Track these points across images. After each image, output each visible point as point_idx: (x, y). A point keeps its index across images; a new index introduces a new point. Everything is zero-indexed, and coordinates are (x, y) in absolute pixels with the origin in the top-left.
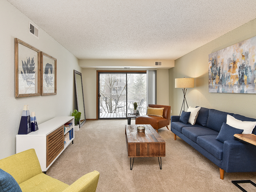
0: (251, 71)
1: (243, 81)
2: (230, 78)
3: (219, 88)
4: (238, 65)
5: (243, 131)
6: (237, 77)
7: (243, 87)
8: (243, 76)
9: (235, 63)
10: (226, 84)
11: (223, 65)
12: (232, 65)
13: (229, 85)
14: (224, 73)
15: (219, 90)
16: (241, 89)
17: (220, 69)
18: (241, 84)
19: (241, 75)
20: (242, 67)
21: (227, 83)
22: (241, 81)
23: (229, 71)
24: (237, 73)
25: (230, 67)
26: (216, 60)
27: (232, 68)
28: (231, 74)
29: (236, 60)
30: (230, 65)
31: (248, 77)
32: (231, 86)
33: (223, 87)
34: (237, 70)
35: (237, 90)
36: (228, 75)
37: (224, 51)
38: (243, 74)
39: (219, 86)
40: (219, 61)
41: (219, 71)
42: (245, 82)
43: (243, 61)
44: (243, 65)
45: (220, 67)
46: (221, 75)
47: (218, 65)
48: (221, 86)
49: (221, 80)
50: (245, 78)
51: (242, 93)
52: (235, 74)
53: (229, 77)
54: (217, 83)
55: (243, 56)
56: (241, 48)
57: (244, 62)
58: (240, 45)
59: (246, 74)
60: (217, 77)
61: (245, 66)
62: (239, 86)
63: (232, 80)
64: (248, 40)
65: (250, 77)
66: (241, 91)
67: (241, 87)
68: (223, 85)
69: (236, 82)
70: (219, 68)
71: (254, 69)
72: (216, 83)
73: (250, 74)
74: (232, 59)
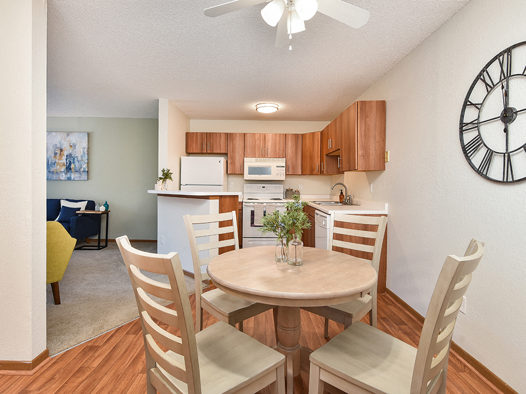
0: (78, 161)
1: (71, 169)
2: (56, 164)
4: (66, 153)
6: (64, 165)
8: (70, 164)
9: (61, 150)
10: (51, 171)
12: (58, 152)
13: (55, 172)
14: (49, 159)
16: (69, 176)
18: (68, 172)
19: (68, 163)
20: (69, 156)
21: (52, 169)
22: (68, 169)
23: (55, 157)
24: (65, 161)
25: (56, 154)
27: (58, 155)
28: (57, 161)
29: (63, 148)
30: (56, 152)
31: (75, 165)
32: (57, 173)
34: (64, 158)
35: (63, 177)
36: (53, 162)
38: (70, 162)
42: (72, 170)
43: (71, 151)
44: (71, 155)
50: (72, 166)
51: (69, 179)
52: (61, 162)
55: (71, 146)
56: (69, 138)
58: (68, 135)
59: (74, 163)
61: (73, 156)
62: (66, 174)
63: (58, 167)
64: (76, 133)
65: (77, 166)
67: (69, 174)
69: (63, 169)
71: (81, 159)
73: (77, 163)
74: (58, 146)
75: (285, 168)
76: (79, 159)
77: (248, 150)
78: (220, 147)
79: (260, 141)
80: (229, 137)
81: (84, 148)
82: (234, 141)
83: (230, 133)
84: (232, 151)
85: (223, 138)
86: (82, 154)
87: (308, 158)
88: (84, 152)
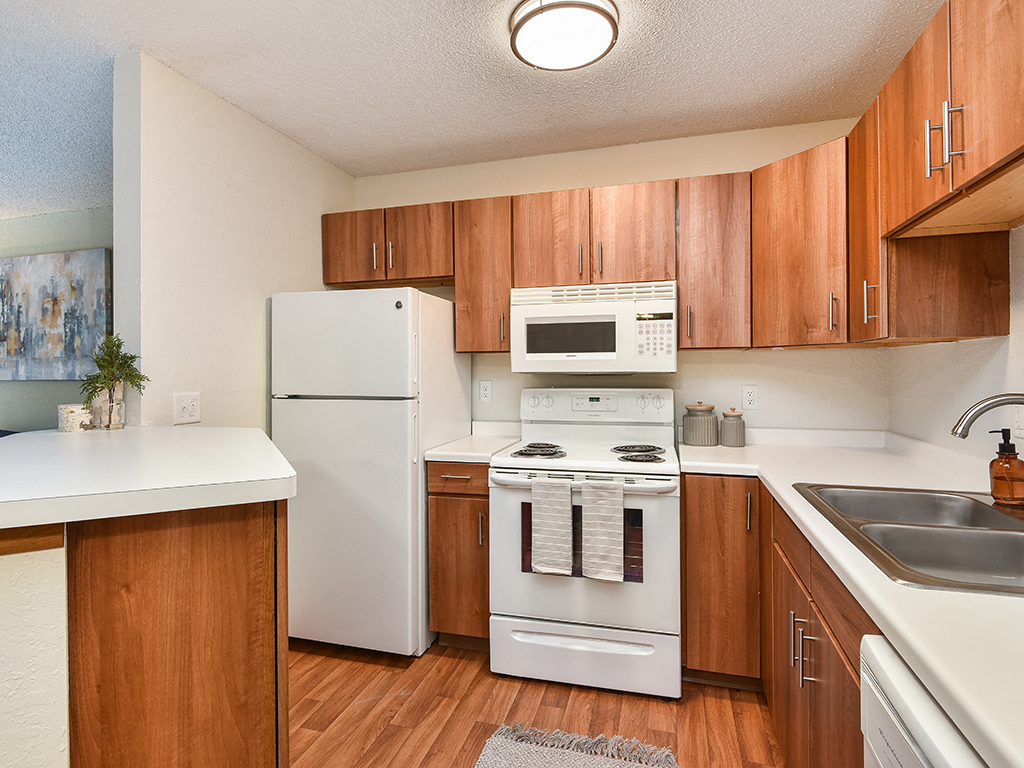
0: (88, 328)
1: (73, 351)
2: (45, 340)
3: (17, 366)
4: (64, 308)
6: (60, 340)
7: (73, 365)
8: (72, 337)
9: (55, 301)
10: (36, 356)
11: (28, 303)
12: (49, 306)
13: (43, 358)
14: (32, 325)
15: (17, 371)
16: (70, 369)
17: (19, 312)
18: (68, 357)
19: (69, 334)
20: (71, 315)
21: (39, 352)
22: (69, 349)
23: (43, 320)
24: (61, 330)
25: (44, 311)
26: (8, 282)
27: (49, 313)
28: (48, 330)
29: (58, 294)
30: (46, 305)
31: (82, 340)
32: (48, 361)
33: (27, 364)
34: (61, 320)
35: (60, 372)
36: (41, 332)
37: (30, 262)
38: (72, 331)
39: (17, 362)
40: (17, 289)
41: (19, 317)
42: (78, 353)
43: (73, 302)
44: (73, 311)
45: (20, 307)
46: (23, 330)
47: (15, 299)
48: (21, 360)
49: (23, 343)
50: (77, 342)
51: (72, 379)
52: (55, 331)
53: (42, 336)
54: (13, 352)
55: (73, 289)
56: (68, 267)
57: (76, 304)
58: (67, 259)
59: (79, 333)
60: (12, 333)
61: (78, 314)
62: (65, 363)
63: (50, 346)
64: (82, 253)
65: (86, 342)
66: (70, 374)
67: (69, 364)
68: (29, 358)
69: (59, 350)
70: (17, 308)
71: (93, 323)
72: (9, 353)
73: (85, 335)
74: (49, 291)
75: (673, 322)
76: (91, 321)
77: (528, 259)
78: (429, 255)
79: (571, 219)
80: (458, 214)
81: (99, 292)
82: (476, 230)
83: (461, 203)
84: (471, 267)
85: (438, 223)
86: (95, 307)
87: (780, 272)
88: (99, 301)
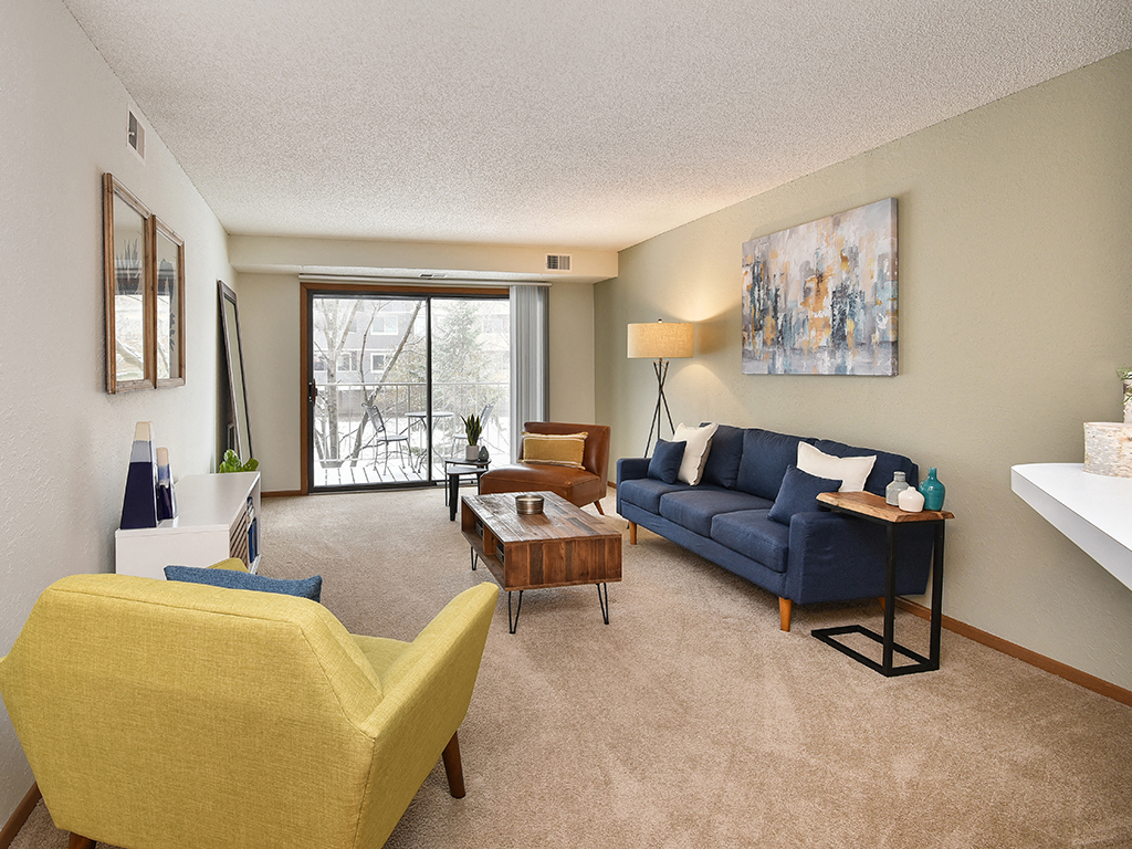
0: (864, 307)
1: (844, 338)
2: (807, 327)
3: (774, 359)
4: (831, 285)
5: (840, 483)
6: (826, 325)
7: (843, 357)
8: (842, 321)
9: (820, 278)
10: (796, 346)
11: (787, 285)
12: (813, 285)
13: (805, 348)
14: (791, 310)
15: (774, 364)
16: (839, 361)
17: (776, 296)
18: (836, 346)
19: (838, 317)
20: (841, 293)
21: (800, 341)
22: (839, 337)
23: (805, 303)
24: (828, 313)
25: (807, 292)
26: (765, 263)
27: (813, 293)
28: (810, 314)
29: (824, 268)
30: (808, 285)
31: (856, 324)
32: (810, 351)
33: (785, 356)
34: (828, 301)
35: (825, 364)
36: (802, 317)
37: (790, 236)
38: (843, 313)
39: (774, 353)
40: (775, 269)
41: (776, 302)
42: (849, 340)
43: (844, 276)
44: (844, 288)
45: (777, 290)
46: (781, 316)
47: (772, 281)
48: (779, 352)
49: (780, 331)
50: (849, 326)
51: (840, 373)
52: (820, 315)
53: (804, 322)
54: (769, 342)
55: (844, 259)
56: (840, 232)
57: (848, 279)
58: (837, 223)
59: (852, 315)
60: (769, 320)
61: (850, 292)
62: (832, 354)
63: (813, 333)
64: (858, 211)
65: (861, 326)
66: (838, 368)
67: (838, 354)
68: (788, 348)
69: (825, 338)
70: (774, 292)
71: (873, 300)
72: (764, 343)
73: (861, 316)
74: (813, 266)
76: (869, 299)
81: (882, 258)
86: (875, 280)
88: (881, 271)
